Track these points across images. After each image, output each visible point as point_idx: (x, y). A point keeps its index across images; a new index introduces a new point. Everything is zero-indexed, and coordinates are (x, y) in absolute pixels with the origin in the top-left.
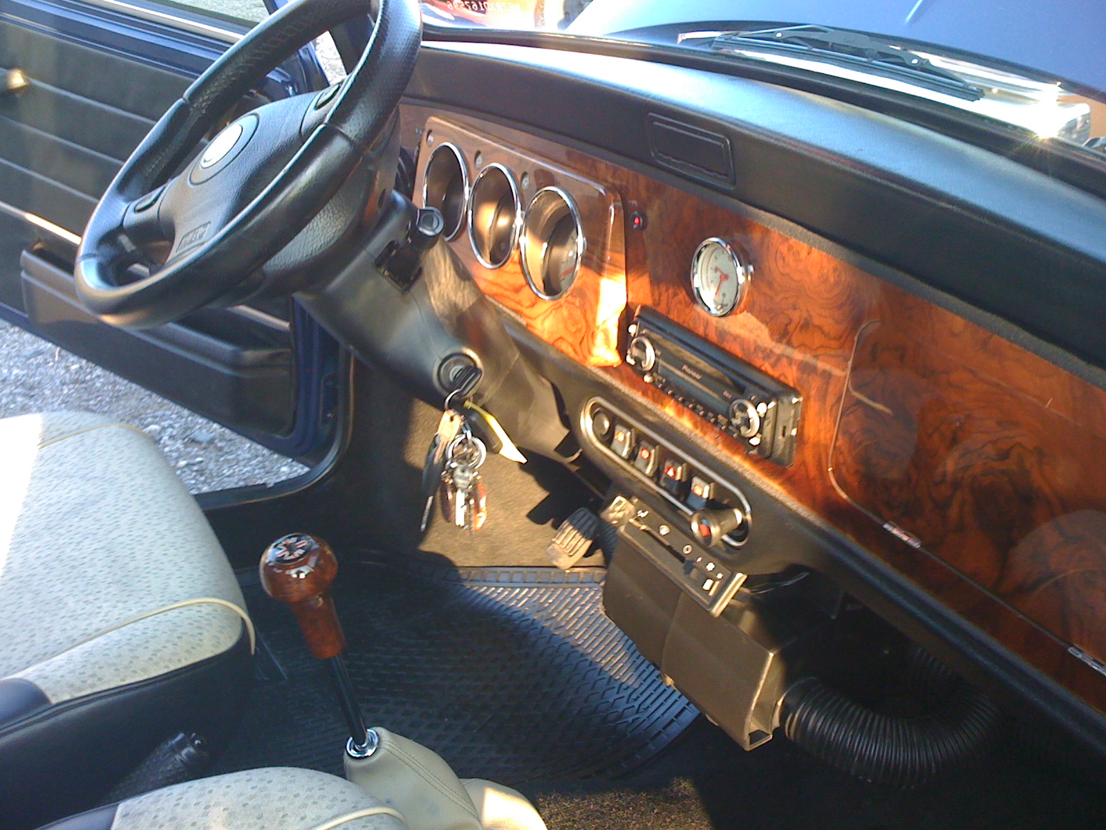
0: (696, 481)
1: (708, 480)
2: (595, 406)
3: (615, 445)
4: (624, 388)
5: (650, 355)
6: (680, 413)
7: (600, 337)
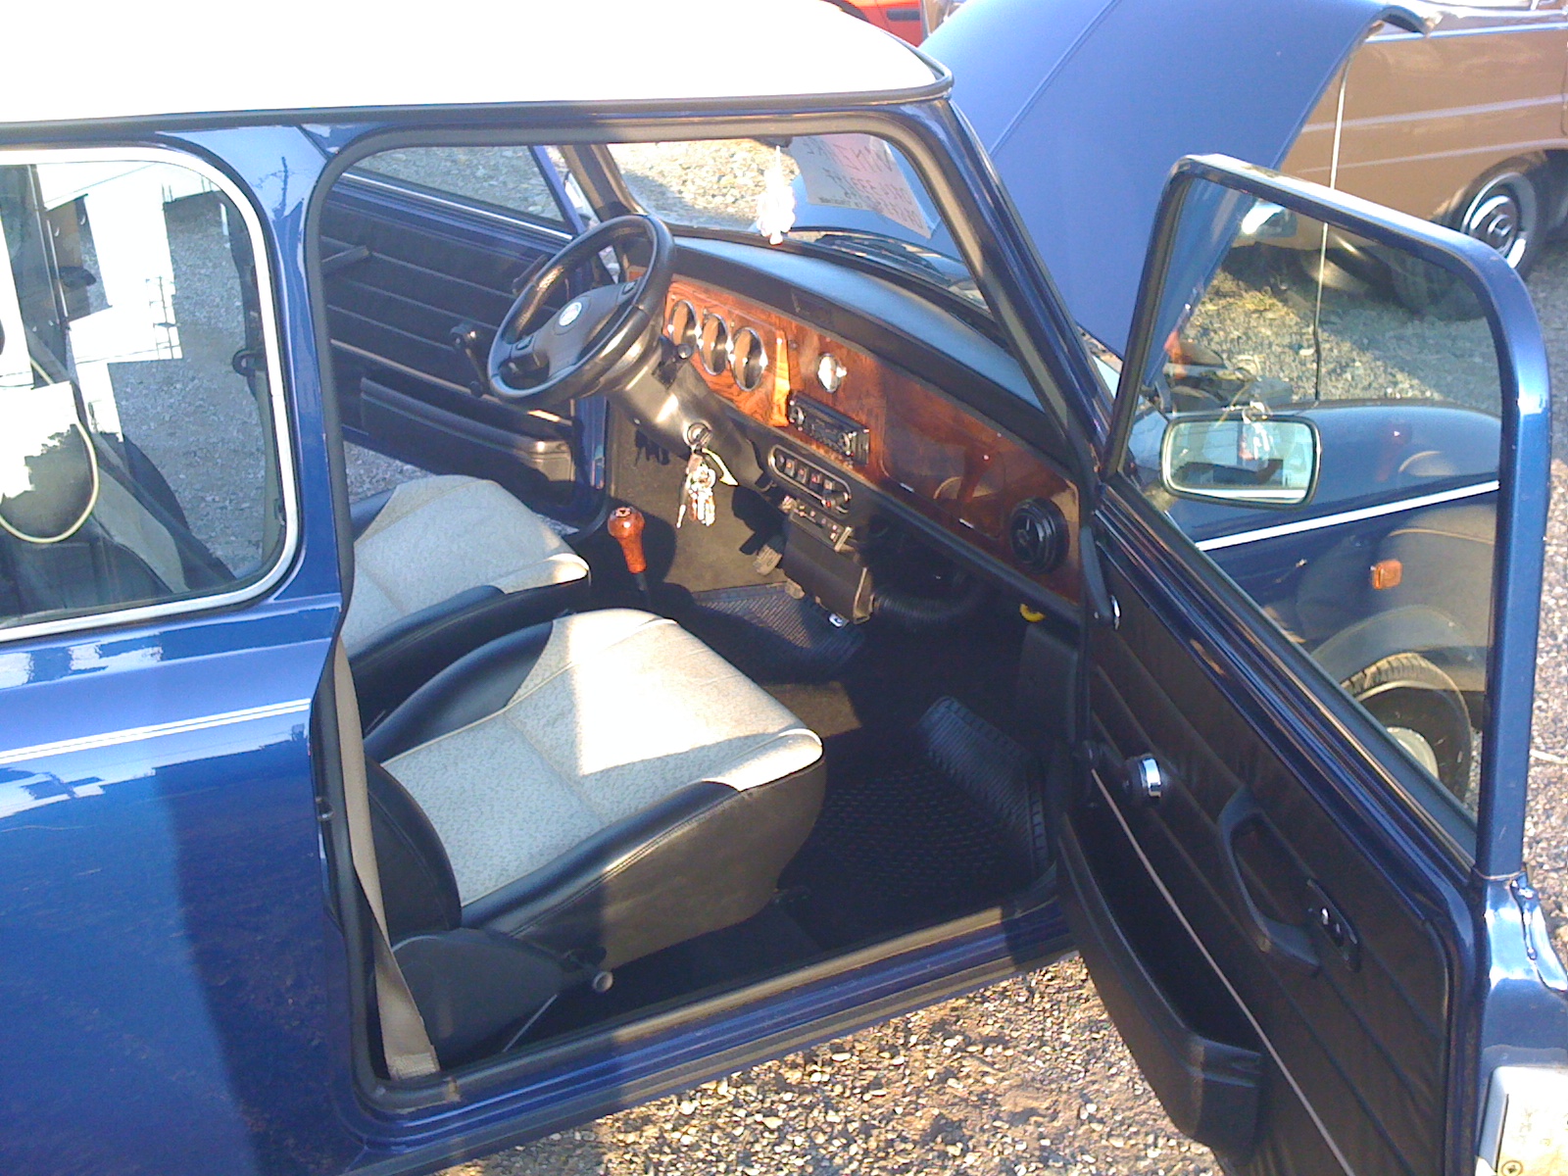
0: (827, 481)
1: (832, 480)
2: (777, 450)
3: (787, 471)
4: (790, 438)
5: (801, 416)
6: (818, 447)
7: (776, 410)
